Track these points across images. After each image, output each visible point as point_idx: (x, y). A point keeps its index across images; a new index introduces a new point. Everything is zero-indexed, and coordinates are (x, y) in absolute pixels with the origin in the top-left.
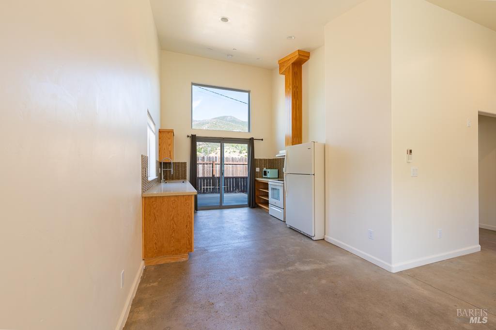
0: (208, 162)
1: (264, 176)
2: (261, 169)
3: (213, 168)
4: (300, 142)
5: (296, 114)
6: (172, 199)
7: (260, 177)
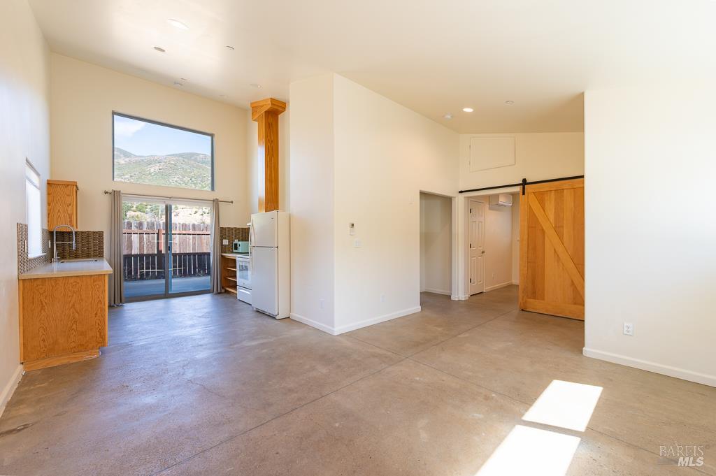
0: (150, 231)
1: (234, 251)
2: (231, 241)
3: (158, 240)
4: (276, 208)
5: (271, 175)
6: (72, 280)
7: (229, 252)
